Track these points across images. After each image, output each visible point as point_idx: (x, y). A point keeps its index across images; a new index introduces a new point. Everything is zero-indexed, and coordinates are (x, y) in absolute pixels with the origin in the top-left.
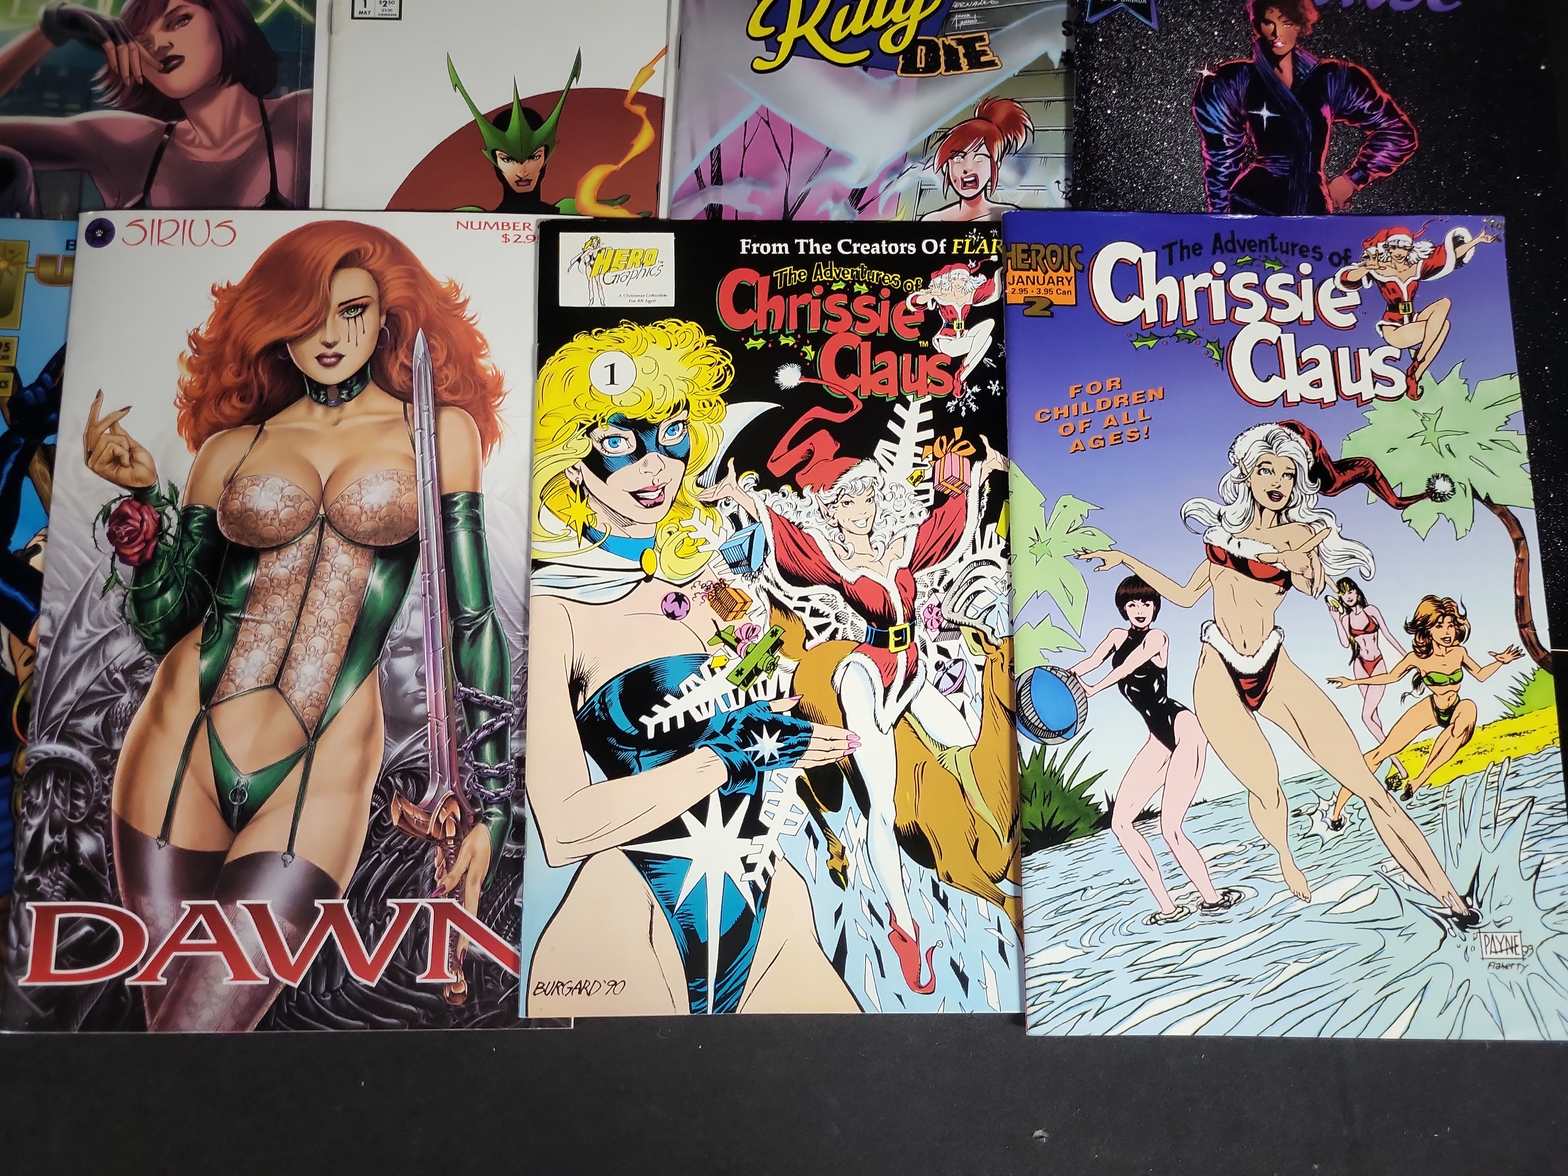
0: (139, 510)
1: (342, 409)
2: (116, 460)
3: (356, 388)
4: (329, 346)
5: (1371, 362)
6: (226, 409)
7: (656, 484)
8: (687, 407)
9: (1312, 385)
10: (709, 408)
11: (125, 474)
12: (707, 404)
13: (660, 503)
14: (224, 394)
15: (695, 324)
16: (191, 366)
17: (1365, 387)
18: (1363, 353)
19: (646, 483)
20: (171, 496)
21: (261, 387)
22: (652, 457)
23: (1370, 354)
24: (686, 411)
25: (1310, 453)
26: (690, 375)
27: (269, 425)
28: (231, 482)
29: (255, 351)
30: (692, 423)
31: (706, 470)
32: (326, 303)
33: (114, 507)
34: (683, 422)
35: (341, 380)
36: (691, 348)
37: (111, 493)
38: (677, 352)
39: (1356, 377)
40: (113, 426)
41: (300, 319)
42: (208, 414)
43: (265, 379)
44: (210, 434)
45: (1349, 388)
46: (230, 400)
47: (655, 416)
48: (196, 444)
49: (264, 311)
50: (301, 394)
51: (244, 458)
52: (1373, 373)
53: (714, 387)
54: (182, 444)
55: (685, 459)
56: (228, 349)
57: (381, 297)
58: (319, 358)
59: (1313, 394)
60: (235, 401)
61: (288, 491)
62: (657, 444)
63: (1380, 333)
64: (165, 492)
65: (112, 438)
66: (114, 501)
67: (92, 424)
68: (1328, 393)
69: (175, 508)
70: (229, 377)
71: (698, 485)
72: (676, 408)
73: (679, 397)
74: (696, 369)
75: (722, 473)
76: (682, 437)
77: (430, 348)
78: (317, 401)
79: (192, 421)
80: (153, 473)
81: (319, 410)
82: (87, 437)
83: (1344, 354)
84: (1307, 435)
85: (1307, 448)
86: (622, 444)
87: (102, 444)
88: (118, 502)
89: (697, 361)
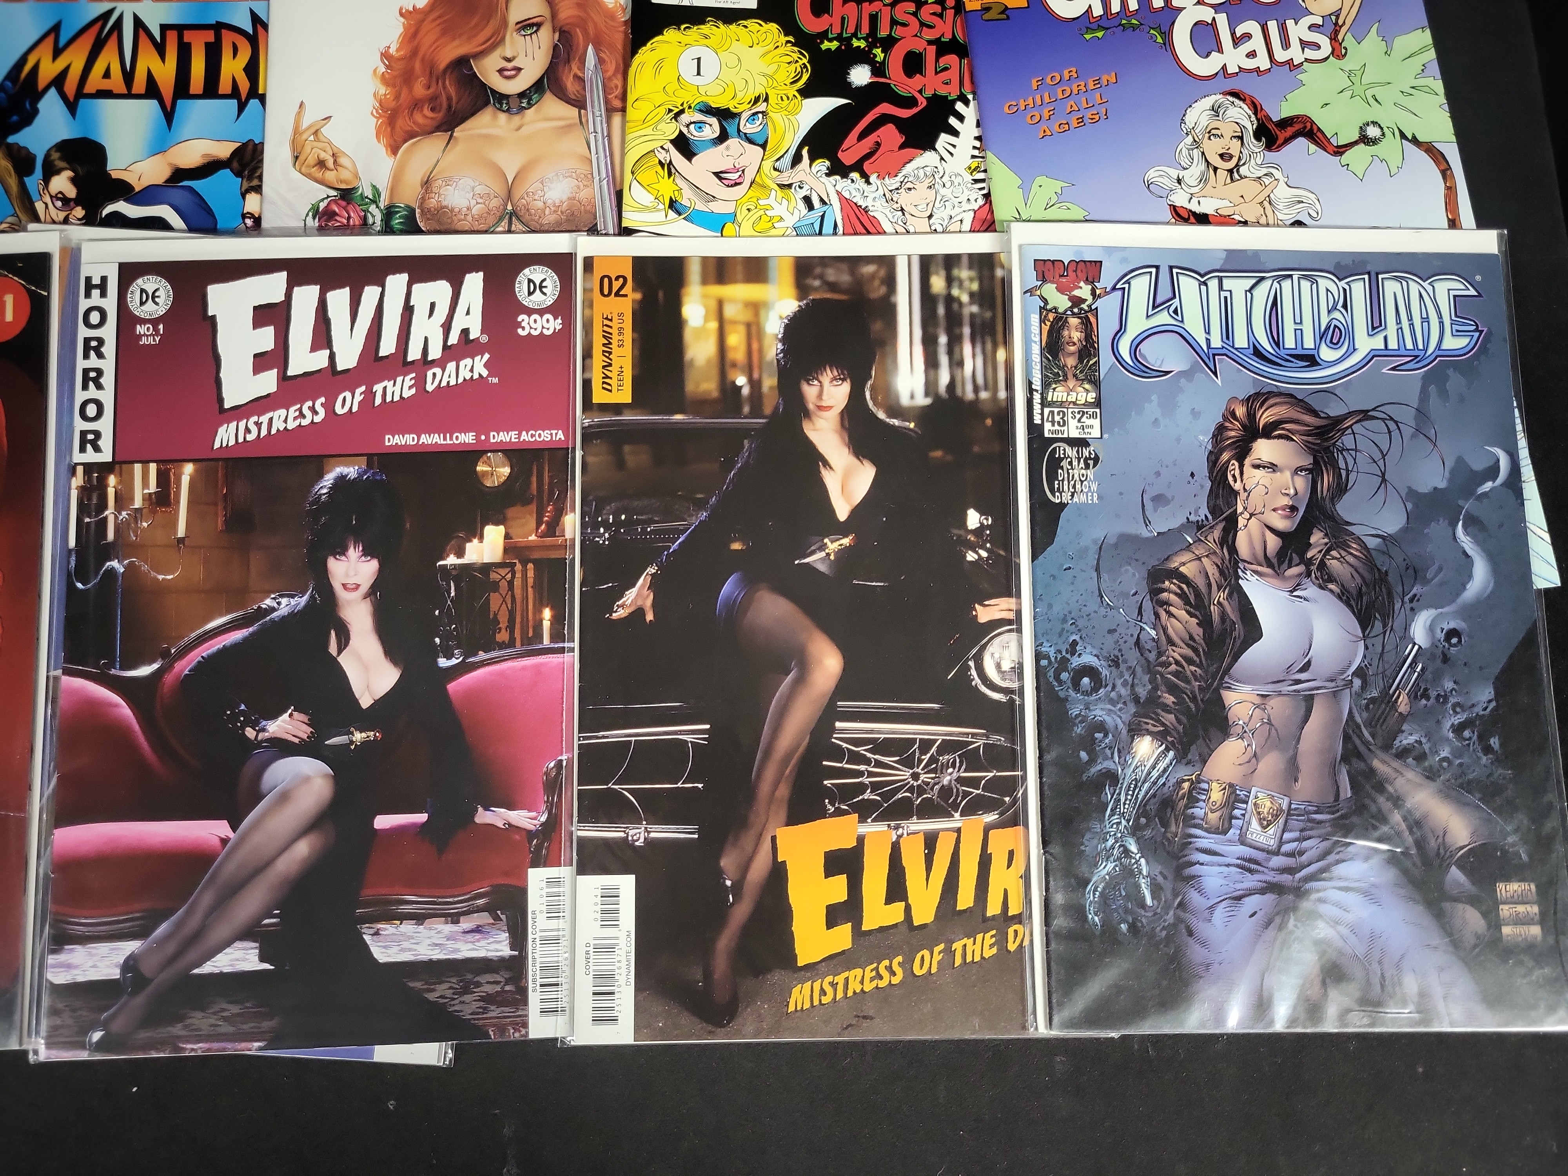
0: (345, 208)
1: (523, 117)
2: (321, 164)
3: (535, 97)
4: (509, 60)
5: (1298, 30)
6: (419, 118)
7: (737, 166)
8: (766, 100)
9: (1248, 56)
10: (786, 101)
11: (330, 176)
12: (785, 98)
13: (740, 184)
14: (416, 105)
15: (775, 26)
16: (384, 79)
17: (1296, 54)
18: (1290, 23)
19: (728, 166)
20: (374, 197)
21: (449, 99)
22: (733, 143)
23: (1296, 23)
24: (765, 104)
25: (1253, 116)
26: (770, 71)
27: (458, 132)
28: (427, 183)
29: (442, 66)
30: (771, 114)
31: (782, 156)
32: (504, 23)
33: (322, 206)
34: (763, 112)
35: (521, 90)
36: (771, 47)
37: (319, 194)
38: (758, 50)
39: (1286, 44)
40: (316, 133)
41: (482, 37)
42: (403, 123)
43: (452, 91)
44: (405, 141)
45: (1281, 55)
46: (422, 111)
47: (737, 106)
48: (394, 150)
49: (449, 30)
50: (487, 103)
51: (438, 161)
52: (1300, 39)
53: (792, 83)
54: (381, 150)
55: (764, 146)
56: (418, 65)
57: (554, 16)
58: (501, 71)
59: (1250, 64)
60: (427, 112)
61: (479, 189)
62: (739, 131)
63: (1303, 4)
64: (368, 193)
65: (316, 144)
66: (323, 200)
67: (297, 132)
68: (1262, 61)
69: (377, 207)
70: (419, 90)
71: (775, 169)
72: (757, 100)
73: (760, 90)
74: (775, 66)
75: (797, 159)
76: (761, 127)
77: (600, 61)
78: (500, 109)
79: (389, 129)
80: (357, 176)
81: (503, 117)
82: (293, 142)
83: (1273, 26)
84: (1248, 101)
85: (1250, 112)
86: (707, 130)
87: (307, 149)
88: (326, 202)
89: (777, 59)
